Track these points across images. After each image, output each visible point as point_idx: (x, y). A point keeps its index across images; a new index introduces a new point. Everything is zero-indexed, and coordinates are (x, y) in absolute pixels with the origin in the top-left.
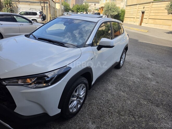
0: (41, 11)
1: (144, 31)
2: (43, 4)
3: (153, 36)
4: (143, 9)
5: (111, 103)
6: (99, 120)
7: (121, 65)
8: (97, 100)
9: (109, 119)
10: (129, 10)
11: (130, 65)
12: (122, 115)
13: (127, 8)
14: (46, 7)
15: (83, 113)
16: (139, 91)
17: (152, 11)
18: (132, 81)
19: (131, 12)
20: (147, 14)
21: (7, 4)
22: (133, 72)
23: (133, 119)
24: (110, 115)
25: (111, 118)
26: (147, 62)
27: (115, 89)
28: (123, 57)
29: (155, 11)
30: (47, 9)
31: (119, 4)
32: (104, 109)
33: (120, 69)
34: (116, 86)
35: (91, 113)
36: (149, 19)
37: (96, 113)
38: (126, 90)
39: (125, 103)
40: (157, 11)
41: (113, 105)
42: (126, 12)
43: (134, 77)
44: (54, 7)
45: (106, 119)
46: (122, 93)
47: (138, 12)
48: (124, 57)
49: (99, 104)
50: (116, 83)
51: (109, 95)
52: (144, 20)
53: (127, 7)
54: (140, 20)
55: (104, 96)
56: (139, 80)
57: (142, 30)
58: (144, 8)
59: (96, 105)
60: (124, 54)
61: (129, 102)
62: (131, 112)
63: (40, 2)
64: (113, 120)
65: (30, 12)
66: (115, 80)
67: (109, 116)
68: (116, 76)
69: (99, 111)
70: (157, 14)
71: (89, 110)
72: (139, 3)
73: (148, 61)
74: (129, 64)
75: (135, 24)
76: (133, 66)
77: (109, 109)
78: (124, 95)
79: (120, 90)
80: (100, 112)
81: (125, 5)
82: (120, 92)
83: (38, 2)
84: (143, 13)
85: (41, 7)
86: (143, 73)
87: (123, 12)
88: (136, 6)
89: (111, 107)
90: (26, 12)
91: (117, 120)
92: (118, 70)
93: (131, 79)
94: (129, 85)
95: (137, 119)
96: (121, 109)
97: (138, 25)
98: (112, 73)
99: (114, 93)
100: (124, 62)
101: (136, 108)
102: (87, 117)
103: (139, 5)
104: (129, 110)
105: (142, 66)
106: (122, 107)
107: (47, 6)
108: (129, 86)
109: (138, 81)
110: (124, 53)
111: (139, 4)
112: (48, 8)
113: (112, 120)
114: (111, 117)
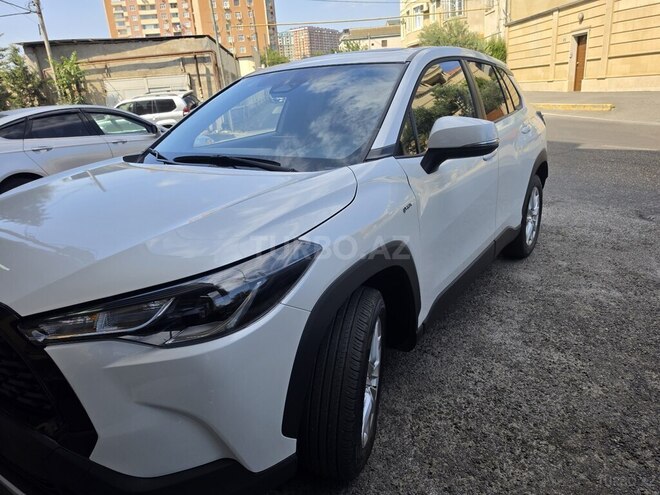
0: (189, 91)
1: (596, 109)
2: (194, 66)
3: (638, 122)
4: (577, 26)
5: (513, 400)
6: (470, 481)
7: (529, 242)
8: (448, 392)
9: (517, 470)
10: (520, 40)
11: (564, 240)
12: (572, 450)
13: (512, 35)
14: (203, 75)
15: (392, 452)
16: (633, 341)
17: (620, 27)
18: (590, 300)
19: (532, 46)
20: (600, 41)
21: (69, 87)
22: (585, 263)
23: (633, 464)
24: (518, 452)
25: (524, 468)
26: (637, 220)
27: (520, 343)
28: (533, 206)
29: (630, 26)
30: (209, 82)
31: (478, 22)
32: (486, 428)
33: (525, 261)
34: (521, 329)
35: (429, 451)
36: (610, 58)
37: (450, 449)
38: (572, 338)
39: (575, 394)
40: (638, 24)
41: (525, 409)
42: (509, 50)
43: (594, 284)
44: (235, 73)
45: (502, 469)
46: (556, 356)
47: (560, 40)
48: (536, 208)
49: (460, 408)
50: (519, 317)
51: (499, 369)
52: (588, 66)
53: (512, 28)
54: (571, 69)
55: (476, 376)
56: (618, 294)
57: (589, 107)
58: (582, 20)
59: (448, 414)
60: (534, 193)
61: (597, 391)
62: (613, 432)
63: (182, 59)
64: (536, 473)
65: (150, 102)
66: (514, 304)
67: (516, 460)
68: (515, 289)
69: (464, 440)
70: (640, 35)
71: (421, 436)
72: (560, 5)
73: (641, 217)
74: (561, 237)
75: (553, 88)
76: (581, 242)
77: (509, 426)
78: (565, 361)
79: (542, 345)
80: (471, 443)
81: (503, 22)
82: (547, 353)
83: (175, 63)
84: (581, 39)
85: (186, 80)
86: (629, 264)
87: (500, 50)
88: (550, 17)
89: (517, 418)
90: (136, 103)
91: (557, 475)
92: (520, 266)
93: (584, 292)
94: (581, 320)
95: (649, 463)
96: (566, 423)
97: (565, 90)
98: (493, 280)
99: (521, 359)
100: (537, 229)
101: (636, 414)
102: (416, 468)
103: (562, 13)
104: (603, 425)
105: (619, 237)
106: (567, 416)
107: (207, 70)
108: (582, 326)
109: (613, 299)
110: (536, 189)
111: (559, 10)
112: (212, 78)
113: (532, 473)
114: (522, 461)
